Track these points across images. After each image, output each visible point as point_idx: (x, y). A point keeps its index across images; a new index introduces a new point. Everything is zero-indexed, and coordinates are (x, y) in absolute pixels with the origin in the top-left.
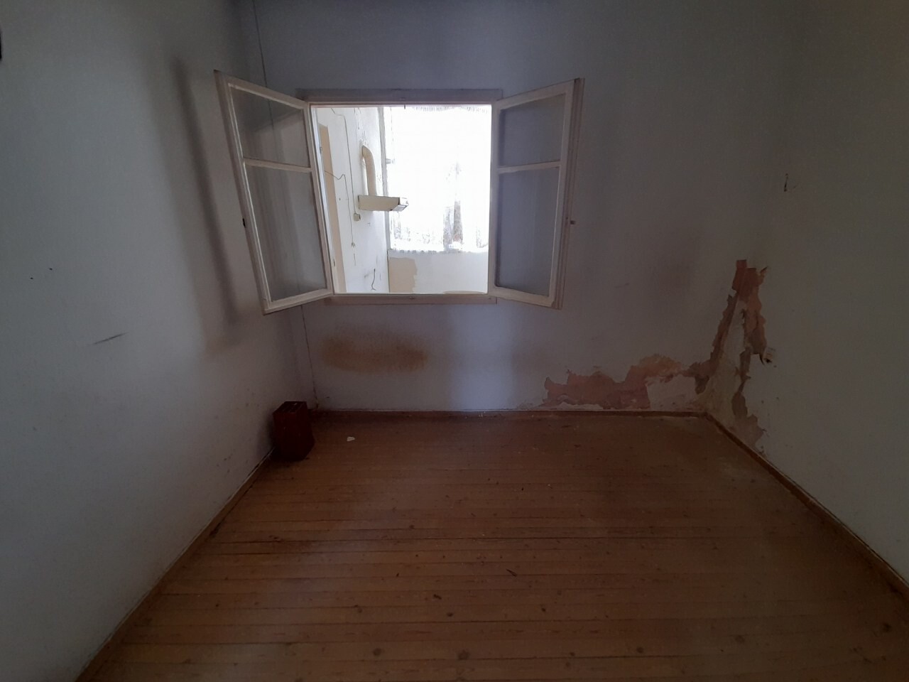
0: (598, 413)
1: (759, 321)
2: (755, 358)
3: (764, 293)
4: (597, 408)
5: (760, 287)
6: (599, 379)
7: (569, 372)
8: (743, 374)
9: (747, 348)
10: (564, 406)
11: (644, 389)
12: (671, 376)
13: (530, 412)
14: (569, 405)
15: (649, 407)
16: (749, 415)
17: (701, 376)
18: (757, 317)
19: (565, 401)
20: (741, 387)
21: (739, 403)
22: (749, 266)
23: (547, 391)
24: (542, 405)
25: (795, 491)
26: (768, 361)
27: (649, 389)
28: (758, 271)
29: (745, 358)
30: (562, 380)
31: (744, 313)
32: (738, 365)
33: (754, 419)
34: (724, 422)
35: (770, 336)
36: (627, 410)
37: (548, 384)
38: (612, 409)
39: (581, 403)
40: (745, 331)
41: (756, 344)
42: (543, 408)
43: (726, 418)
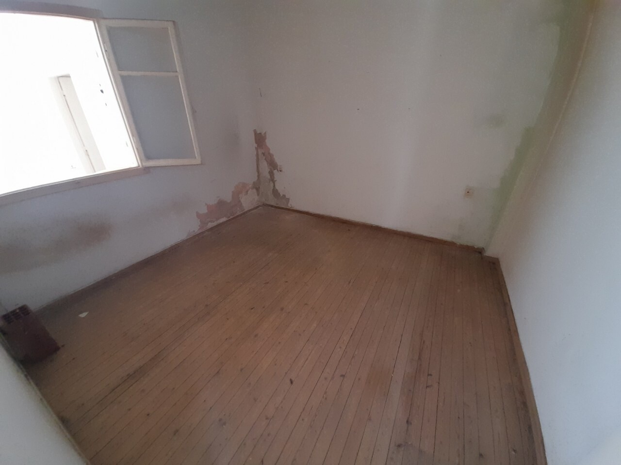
0: (227, 221)
1: (271, 156)
2: (275, 171)
3: (269, 142)
4: (224, 219)
5: (267, 141)
6: (221, 203)
7: (206, 204)
8: (272, 180)
9: (271, 169)
10: (210, 225)
11: (240, 201)
12: (247, 191)
13: (194, 237)
14: (213, 223)
15: (244, 210)
16: (281, 195)
17: (257, 187)
18: (269, 153)
19: (210, 222)
20: (274, 186)
21: (275, 192)
22: (258, 132)
23: (199, 220)
24: (199, 229)
25: (307, 213)
26: (281, 171)
27: (242, 201)
28: (263, 133)
29: (271, 173)
30: (204, 210)
31: (264, 154)
32: (269, 177)
33: (284, 196)
34: (273, 204)
35: (278, 160)
36: (237, 215)
37: (198, 215)
38: (232, 217)
39: (217, 219)
40: (267, 161)
41: (273, 165)
42: (201, 231)
43: (273, 202)
